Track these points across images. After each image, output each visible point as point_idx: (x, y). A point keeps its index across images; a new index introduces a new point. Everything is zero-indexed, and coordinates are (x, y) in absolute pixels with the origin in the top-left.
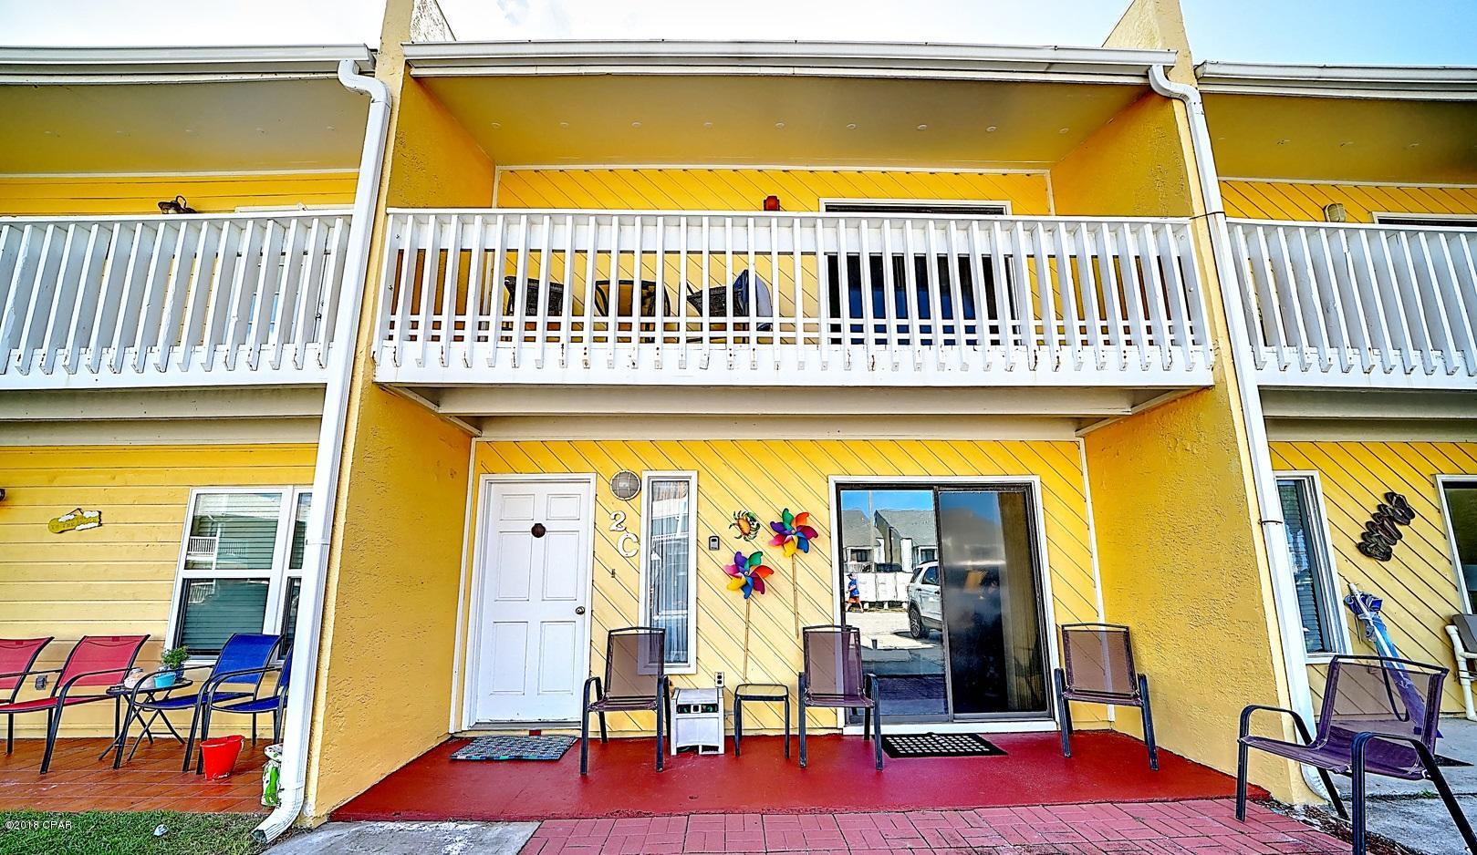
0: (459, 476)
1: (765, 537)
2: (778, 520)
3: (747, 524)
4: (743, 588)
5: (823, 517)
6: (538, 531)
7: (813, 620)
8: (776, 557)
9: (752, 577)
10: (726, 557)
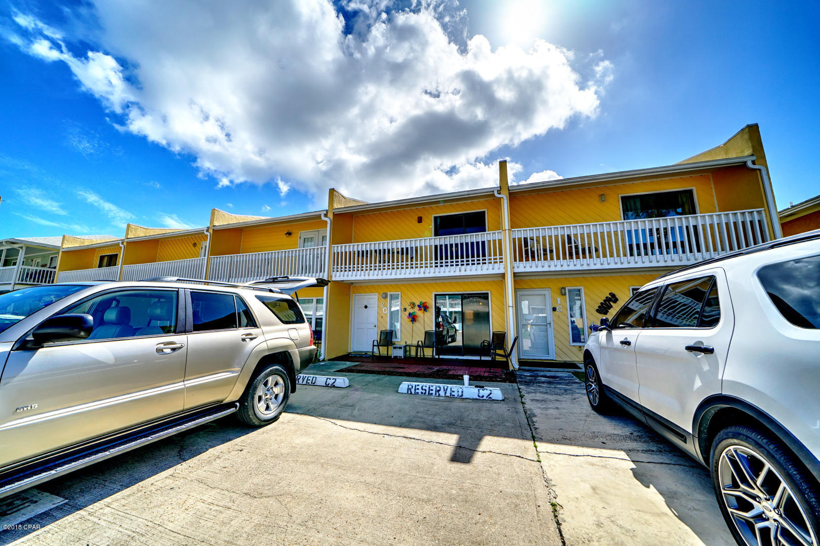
0: (348, 295)
1: (417, 308)
2: (419, 304)
3: (413, 305)
4: (412, 321)
5: (431, 303)
6: (366, 307)
7: (428, 329)
8: (420, 314)
9: (413, 318)
10: (407, 313)
